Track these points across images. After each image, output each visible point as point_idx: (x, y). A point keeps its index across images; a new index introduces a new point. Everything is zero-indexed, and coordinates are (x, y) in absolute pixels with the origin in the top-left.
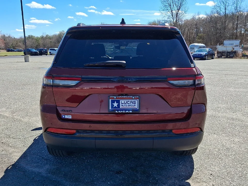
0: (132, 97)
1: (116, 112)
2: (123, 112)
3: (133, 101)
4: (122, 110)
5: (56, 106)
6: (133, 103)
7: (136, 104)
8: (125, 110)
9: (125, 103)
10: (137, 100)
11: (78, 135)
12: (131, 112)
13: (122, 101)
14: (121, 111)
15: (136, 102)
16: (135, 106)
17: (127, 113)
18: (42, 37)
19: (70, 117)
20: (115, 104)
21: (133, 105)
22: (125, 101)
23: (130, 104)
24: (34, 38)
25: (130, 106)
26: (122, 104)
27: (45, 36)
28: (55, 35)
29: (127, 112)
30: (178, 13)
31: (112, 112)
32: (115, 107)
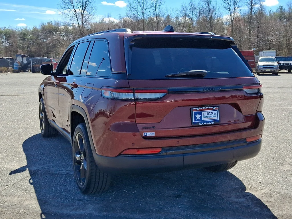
0: (213, 107)
1: (200, 124)
2: (206, 124)
3: (213, 112)
4: (205, 122)
5: (136, 123)
6: (214, 114)
7: (216, 115)
8: (207, 122)
9: (207, 114)
10: (217, 111)
11: (164, 153)
12: (213, 123)
13: (204, 113)
14: (204, 124)
15: (216, 113)
16: (215, 117)
17: (210, 125)
19: (153, 134)
20: (198, 117)
21: (214, 115)
22: (207, 112)
23: (211, 115)
25: (211, 118)
26: (203, 115)
29: (210, 123)
30: (84, 13)
31: (196, 125)
32: (198, 119)
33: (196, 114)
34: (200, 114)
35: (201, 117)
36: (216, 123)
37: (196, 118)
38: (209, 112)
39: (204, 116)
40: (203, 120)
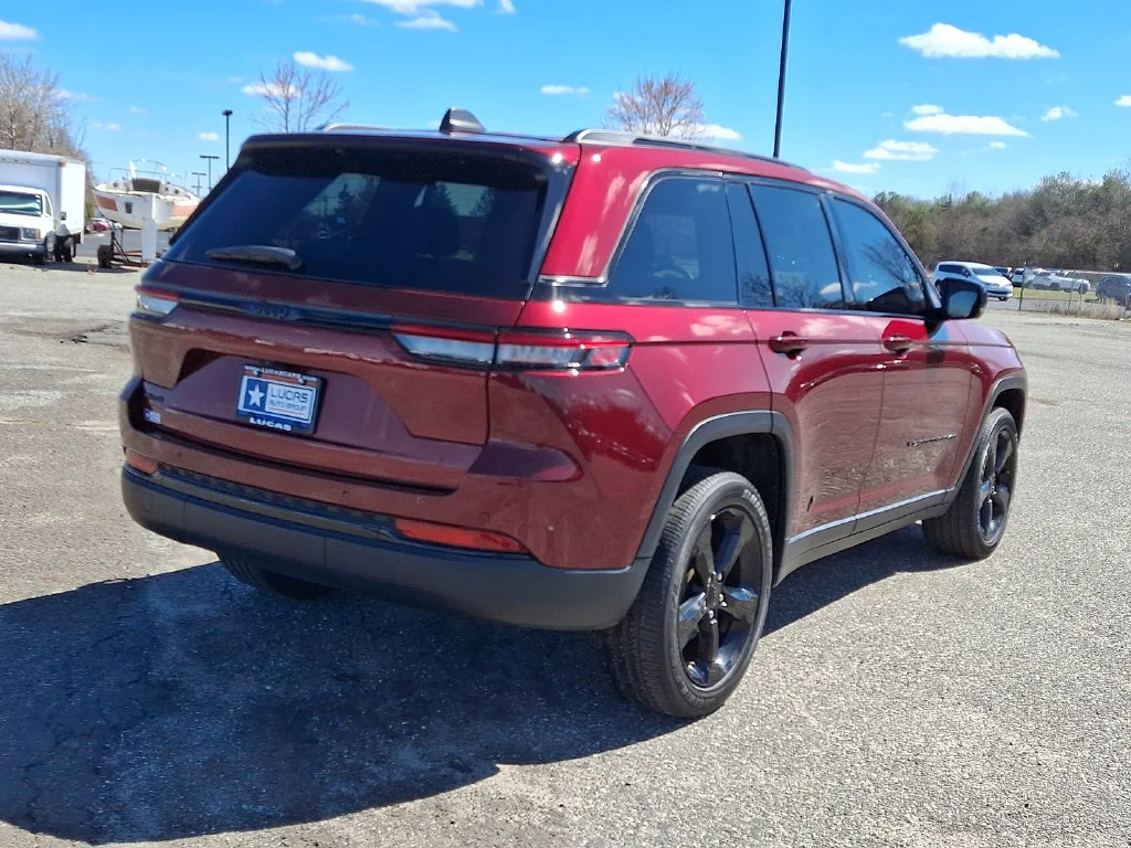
0: (299, 377)
1: (252, 421)
2: (268, 424)
3: (301, 391)
4: (267, 418)
6: (301, 398)
7: (307, 405)
8: (273, 419)
9: (281, 395)
10: (312, 391)
12: (288, 428)
13: (275, 388)
14: (264, 423)
15: (309, 398)
16: (303, 412)
17: (277, 431)
18: (946, 206)
20: (256, 396)
21: (301, 404)
22: (282, 388)
23: (293, 402)
24: (904, 211)
25: (291, 410)
26: (272, 396)
27: (959, 197)
28: (1018, 197)
29: (279, 426)
31: (242, 420)
32: (255, 404)
33: (251, 386)
34: (264, 389)
35: (263, 400)
36: (298, 432)
37: (248, 397)
38: (288, 389)
39: (273, 399)
40: (267, 409)
